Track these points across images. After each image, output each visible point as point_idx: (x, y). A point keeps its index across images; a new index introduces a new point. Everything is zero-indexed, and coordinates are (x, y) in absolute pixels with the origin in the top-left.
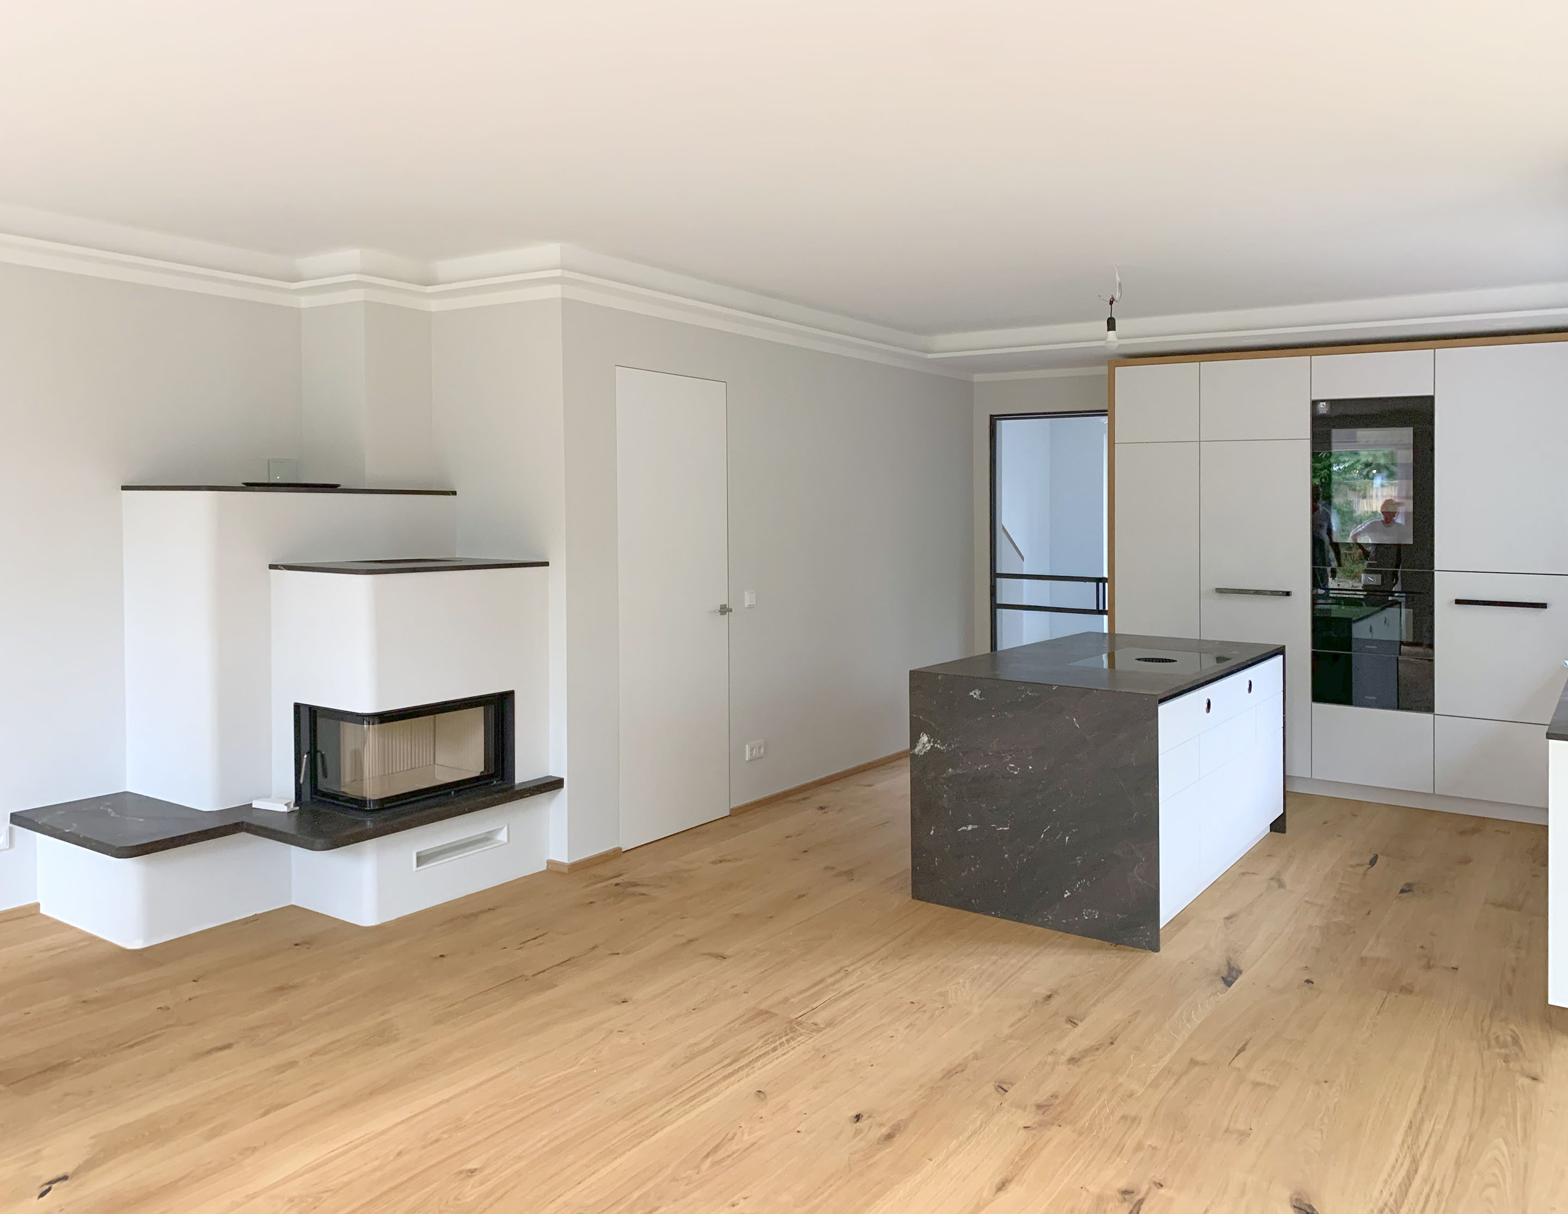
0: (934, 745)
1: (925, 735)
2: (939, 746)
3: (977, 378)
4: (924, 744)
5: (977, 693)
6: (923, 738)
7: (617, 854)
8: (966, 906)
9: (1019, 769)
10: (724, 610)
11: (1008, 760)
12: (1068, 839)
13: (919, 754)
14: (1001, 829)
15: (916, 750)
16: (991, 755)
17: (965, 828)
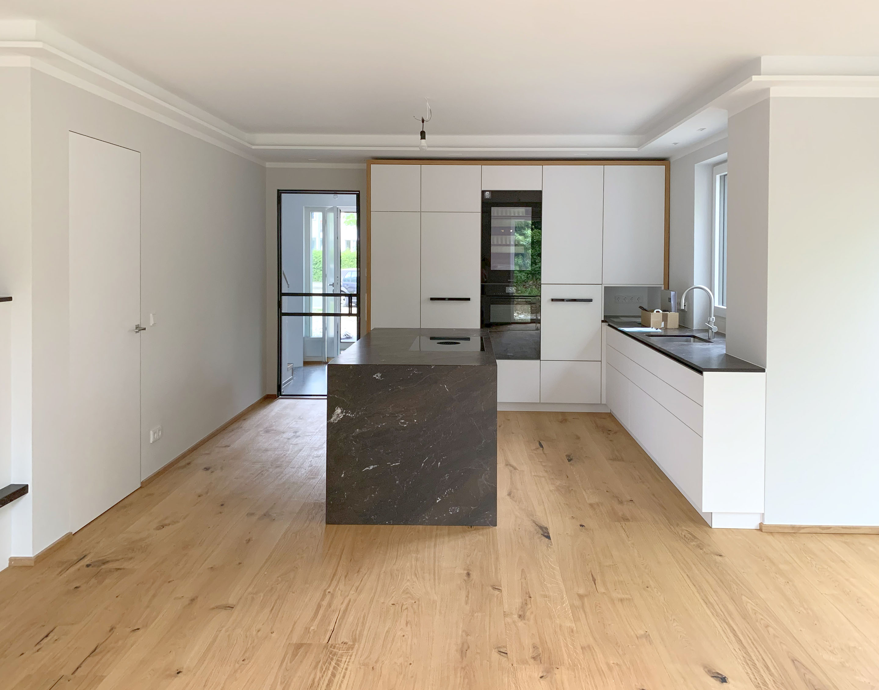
0: (346, 415)
1: (339, 408)
2: (349, 415)
3: (268, 165)
4: (338, 415)
5: (379, 375)
6: (337, 411)
7: (69, 538)
8: (367, 521)
9: (407, 423)
10: (139, 329)
11: (400, 418)
12: (440, 464)
13: (334, 422)
14: (394, 464)
15: (332, 420)
16: (388, 417)
17: (368, 468)
